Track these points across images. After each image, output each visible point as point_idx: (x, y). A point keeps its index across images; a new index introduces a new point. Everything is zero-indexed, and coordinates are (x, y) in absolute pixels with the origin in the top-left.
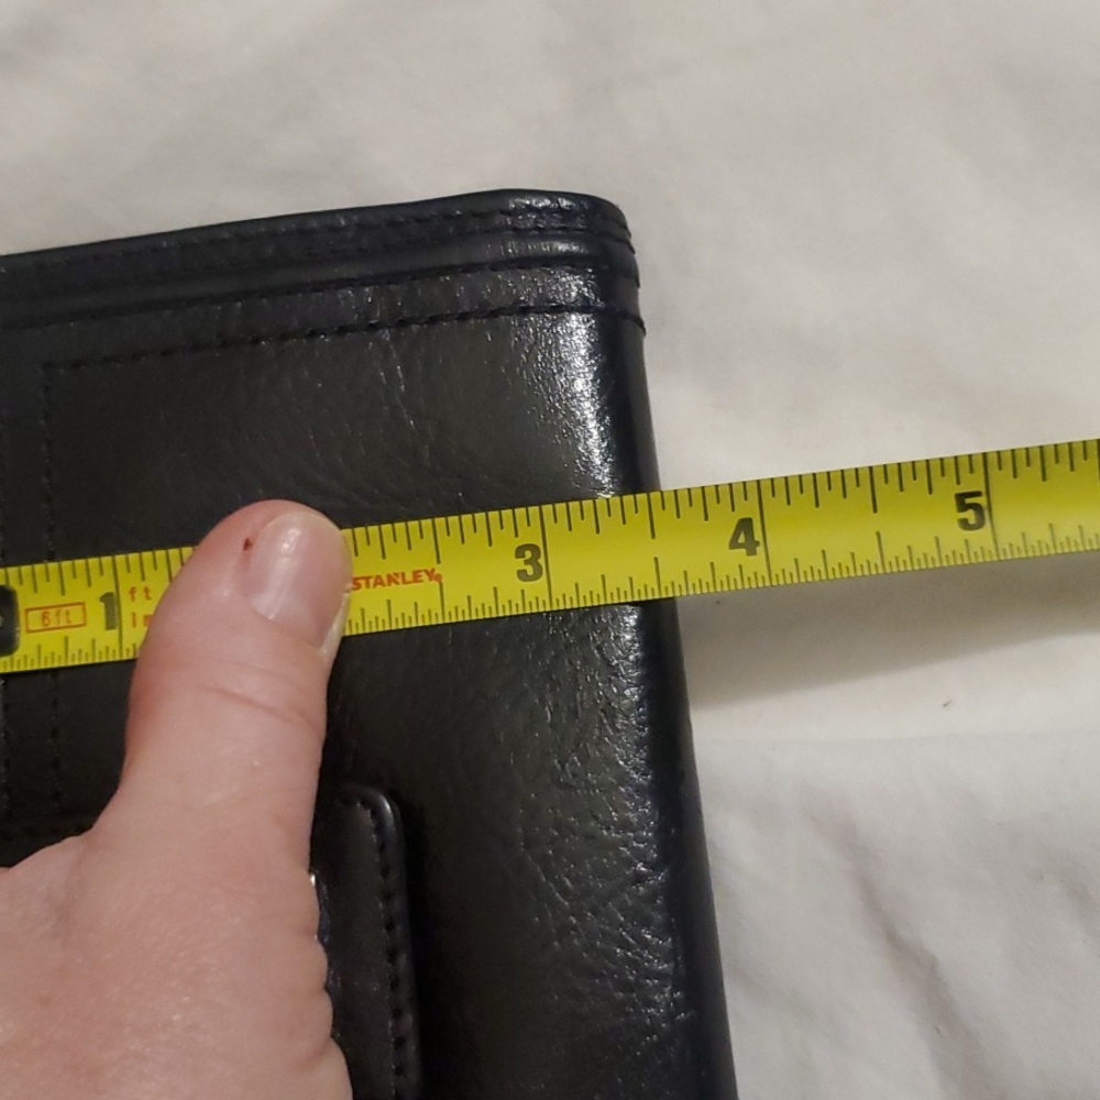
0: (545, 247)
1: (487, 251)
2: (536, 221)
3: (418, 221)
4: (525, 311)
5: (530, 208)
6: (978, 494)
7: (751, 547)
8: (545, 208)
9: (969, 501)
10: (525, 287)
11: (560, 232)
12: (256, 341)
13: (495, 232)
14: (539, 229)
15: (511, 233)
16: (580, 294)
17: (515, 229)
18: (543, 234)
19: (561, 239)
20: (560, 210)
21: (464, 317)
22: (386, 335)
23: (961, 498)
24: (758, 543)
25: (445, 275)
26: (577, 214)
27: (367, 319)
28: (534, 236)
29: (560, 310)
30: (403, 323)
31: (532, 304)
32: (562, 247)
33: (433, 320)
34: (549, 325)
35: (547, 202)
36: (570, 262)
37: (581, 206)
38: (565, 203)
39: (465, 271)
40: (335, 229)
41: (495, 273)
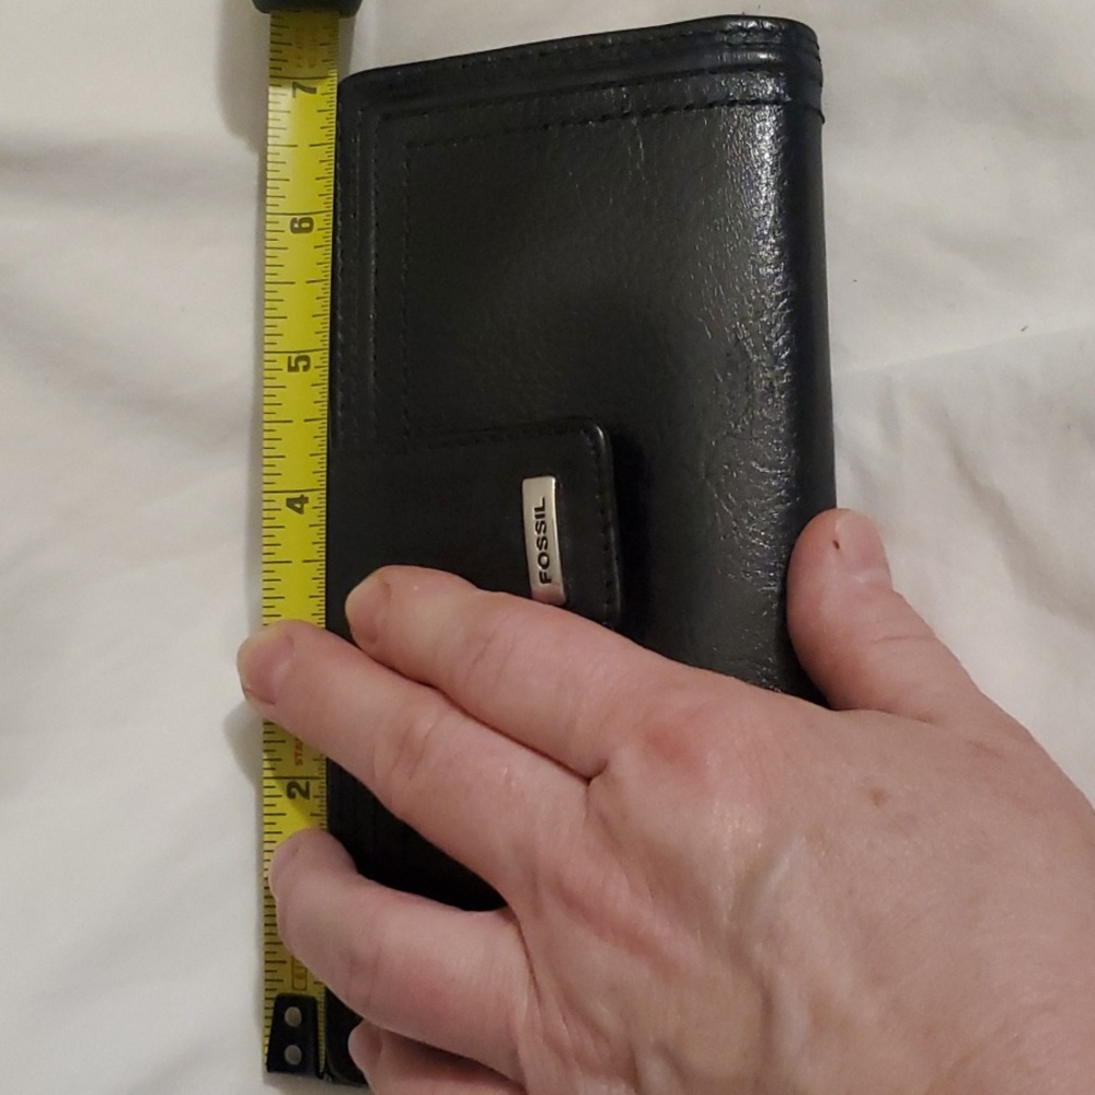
0: (749, 56)
1: (709, 60)
2: (745, 38)
3: (663, 39)
4: (733, 103)
5: (742, 29)
6: (290, 358)
7: (303, 500)
8: (752, 28)
9: (293, 365)
10: (735, 85)
11: (762, 46)
12: (546, 127)
13: (717, 47)
14: (746, 44)
15: (727, 47)
16: (774, 91)
17: (730, 45)
18: (751, 47)
19: (763, 51)
20: (764, 30)
21: (689, 108)
22: (634, 121)
23: (291, 369)
24: (302, 496)
25: (678, 78)
26: (776, 34)
27: (622, 109)
28: (743, 50)
29: (758, 103)
30: (646, 113)
31: (737, 98)
32: (763, 56)
33: (667, 110)
34: (749, 114)
35: (752, 24)
36: (768, 68)
37: (780, 27)
38: (767, 25)
39: (692, 75)
40: (603, 46)
41: (713, 76)
